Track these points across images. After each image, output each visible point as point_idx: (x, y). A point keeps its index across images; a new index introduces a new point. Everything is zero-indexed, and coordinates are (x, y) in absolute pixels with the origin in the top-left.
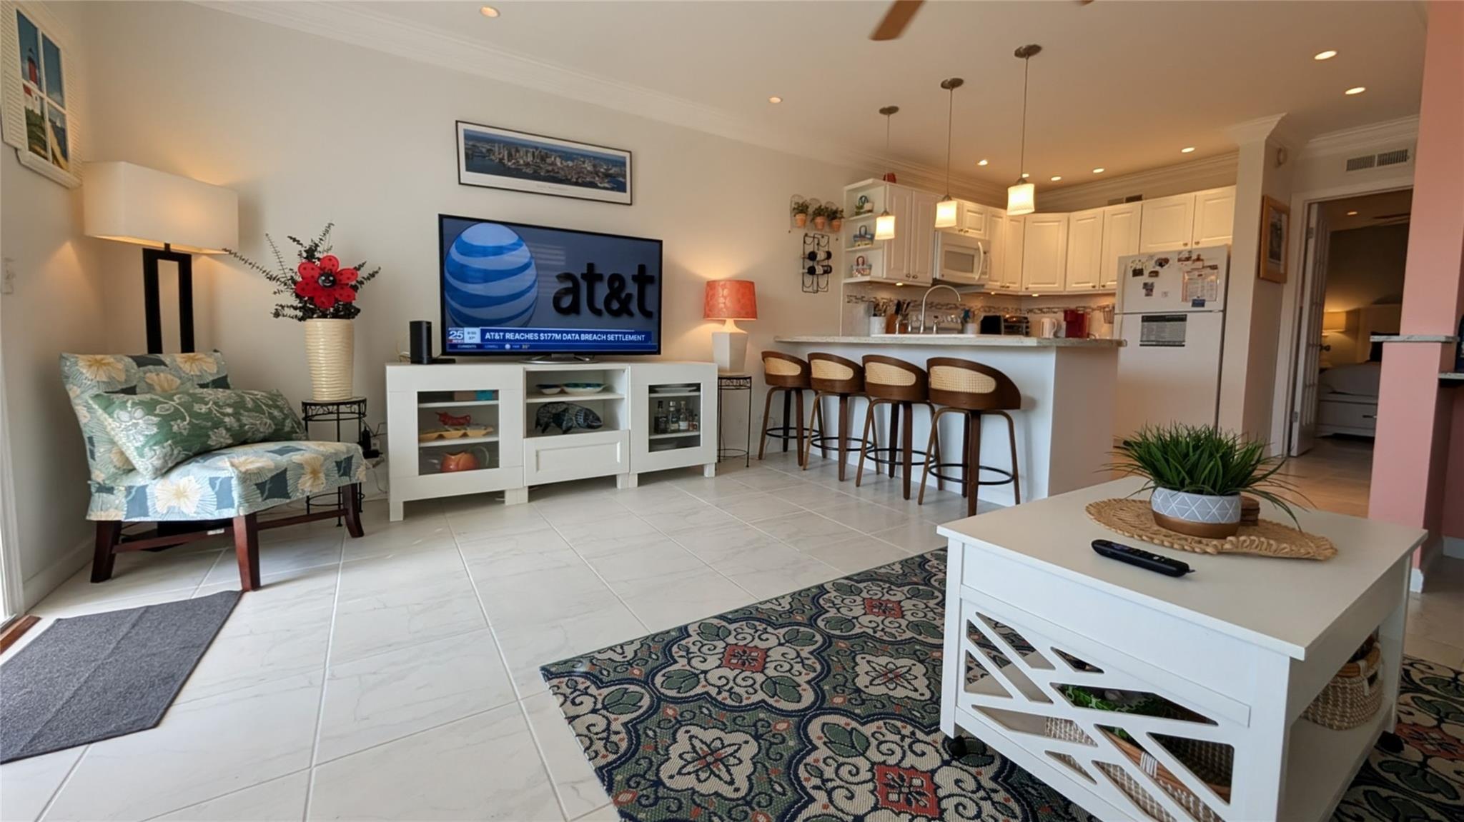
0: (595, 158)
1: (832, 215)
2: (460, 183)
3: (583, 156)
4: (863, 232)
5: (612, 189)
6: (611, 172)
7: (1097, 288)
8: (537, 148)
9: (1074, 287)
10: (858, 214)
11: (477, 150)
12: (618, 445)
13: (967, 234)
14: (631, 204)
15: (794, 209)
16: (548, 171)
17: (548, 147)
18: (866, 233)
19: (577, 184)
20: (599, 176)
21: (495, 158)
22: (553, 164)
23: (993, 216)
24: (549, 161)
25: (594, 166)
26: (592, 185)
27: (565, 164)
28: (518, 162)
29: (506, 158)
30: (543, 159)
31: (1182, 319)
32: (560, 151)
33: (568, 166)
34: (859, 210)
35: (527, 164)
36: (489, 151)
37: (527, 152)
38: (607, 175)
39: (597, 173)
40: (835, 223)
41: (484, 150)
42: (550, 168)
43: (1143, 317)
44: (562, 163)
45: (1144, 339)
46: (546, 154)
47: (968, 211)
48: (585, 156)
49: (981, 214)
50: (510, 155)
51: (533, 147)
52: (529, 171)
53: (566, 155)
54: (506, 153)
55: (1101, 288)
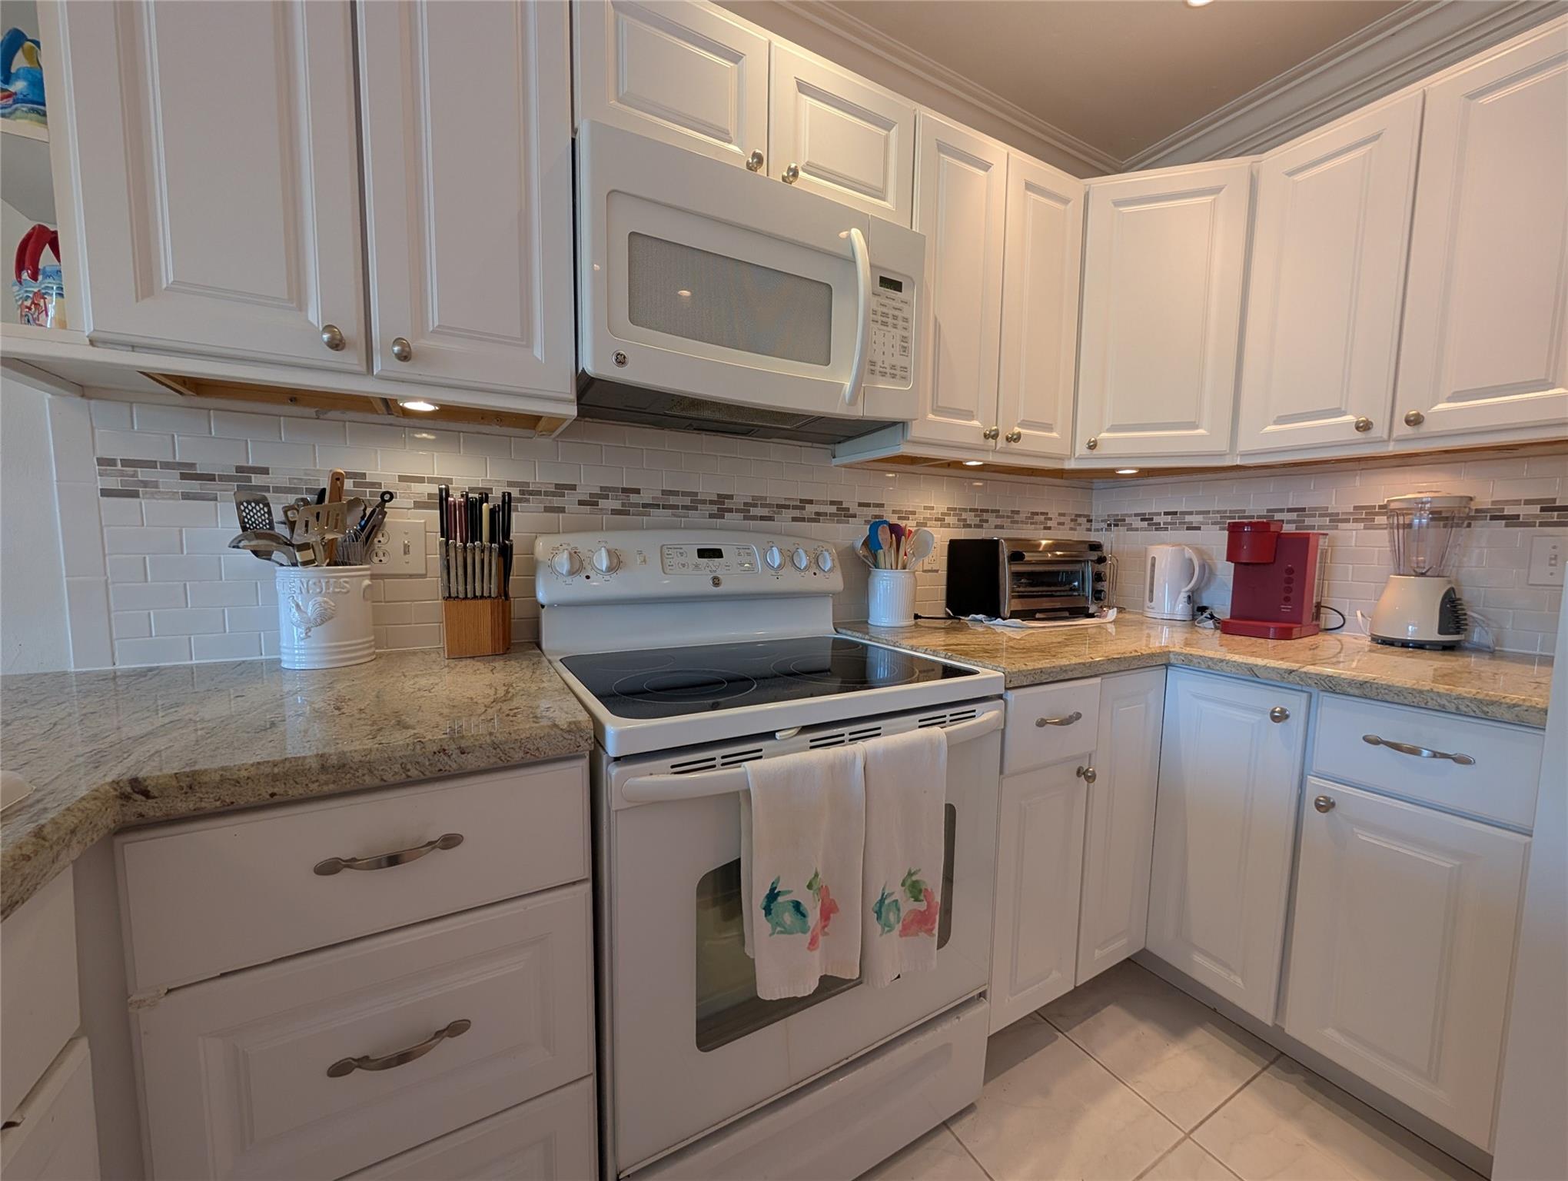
9: (1272, 435)
55: (1402, 429)
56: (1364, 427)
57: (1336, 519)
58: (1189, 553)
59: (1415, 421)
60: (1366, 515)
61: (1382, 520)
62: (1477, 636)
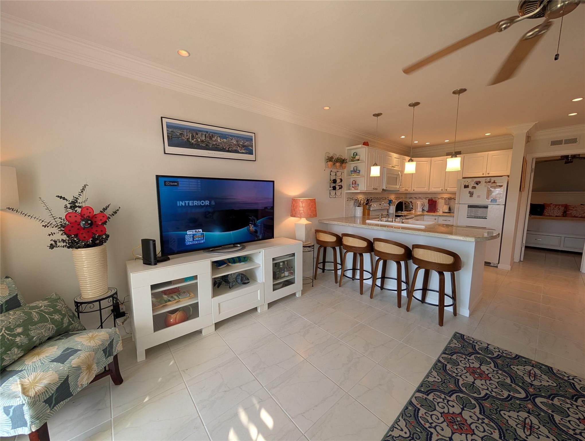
0: (238, 137)
1: (342, 162)
2: (165, 153)
3: (231, 136)
4: (355, 169)
5: (246, 153)
6: (246, 144)
7: (443, 190)
8: (207, 132)
9: (433, 190)
10: (352, 161)
11: (175, 134)
12: (259, 291)
13: (394, 168)
14: (255, 161)
15: (327, 159)
16: (213, 145)
17: (213, 131)
18: (357, 170)
19: (228, 151)
20: (240, 147)
21: (184, 138)
22: (216, 141)
23: (403, 159)
24: (214, 139)
25: (237, 141)
26: (236, 152)
27: (222, 141)
28: (197, 140)
29: (190, 138)
30: (211, 138)
31: (486, 207)
32: (220, 134)
33: (224, 142)
34: (353, 159)
35: (202, 141)
36: (181, 134)
37: (202, 134)
38: (244, 146)
39: (238, 145)
40: (344, 165)
41: (178, 134)
42: (214, 143)
43: (468, 205)
44: (220, 140)
45: (469, 215)
46: (212, 135)
47: (395, 158)
48: (233, 136)
49: (399, 159)
50: (193, 137)
51: (205, 132)
52: (204, 145)
53: (223, 136)
54: (190, 135)
55: (445, 191)
56: (442, 190)
57: (439, 199)
58: (422, 203)
59: (446, 190)
60: (442, 198)
61: (443, 199)
62: (452, 211)
